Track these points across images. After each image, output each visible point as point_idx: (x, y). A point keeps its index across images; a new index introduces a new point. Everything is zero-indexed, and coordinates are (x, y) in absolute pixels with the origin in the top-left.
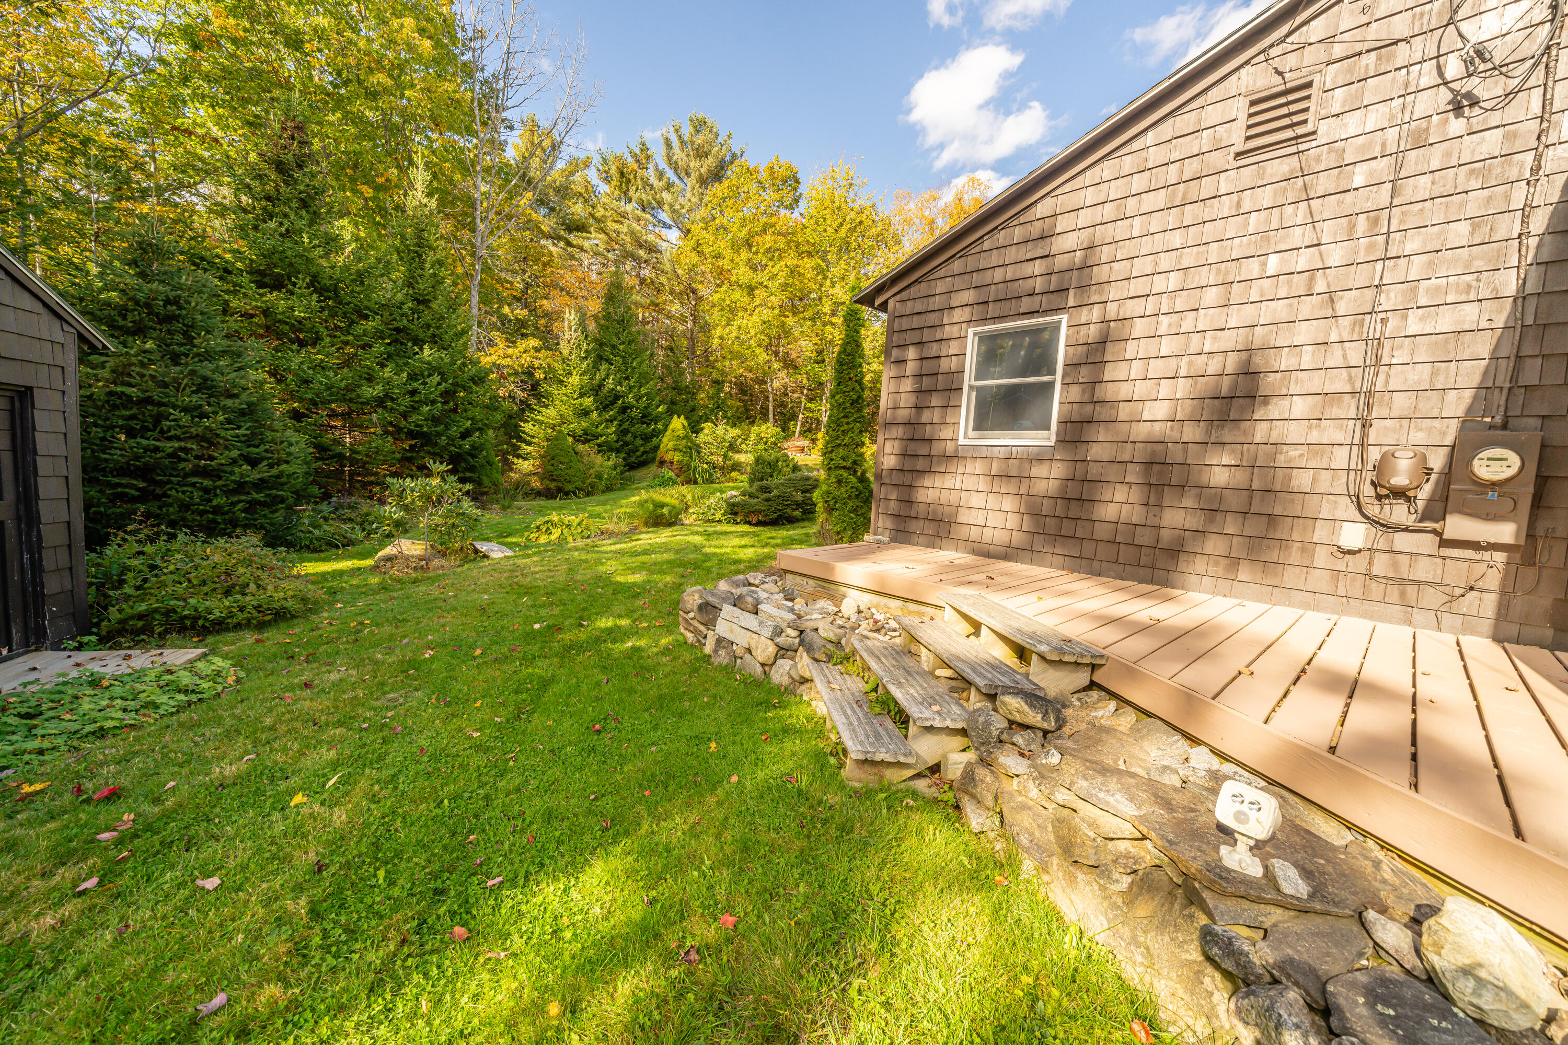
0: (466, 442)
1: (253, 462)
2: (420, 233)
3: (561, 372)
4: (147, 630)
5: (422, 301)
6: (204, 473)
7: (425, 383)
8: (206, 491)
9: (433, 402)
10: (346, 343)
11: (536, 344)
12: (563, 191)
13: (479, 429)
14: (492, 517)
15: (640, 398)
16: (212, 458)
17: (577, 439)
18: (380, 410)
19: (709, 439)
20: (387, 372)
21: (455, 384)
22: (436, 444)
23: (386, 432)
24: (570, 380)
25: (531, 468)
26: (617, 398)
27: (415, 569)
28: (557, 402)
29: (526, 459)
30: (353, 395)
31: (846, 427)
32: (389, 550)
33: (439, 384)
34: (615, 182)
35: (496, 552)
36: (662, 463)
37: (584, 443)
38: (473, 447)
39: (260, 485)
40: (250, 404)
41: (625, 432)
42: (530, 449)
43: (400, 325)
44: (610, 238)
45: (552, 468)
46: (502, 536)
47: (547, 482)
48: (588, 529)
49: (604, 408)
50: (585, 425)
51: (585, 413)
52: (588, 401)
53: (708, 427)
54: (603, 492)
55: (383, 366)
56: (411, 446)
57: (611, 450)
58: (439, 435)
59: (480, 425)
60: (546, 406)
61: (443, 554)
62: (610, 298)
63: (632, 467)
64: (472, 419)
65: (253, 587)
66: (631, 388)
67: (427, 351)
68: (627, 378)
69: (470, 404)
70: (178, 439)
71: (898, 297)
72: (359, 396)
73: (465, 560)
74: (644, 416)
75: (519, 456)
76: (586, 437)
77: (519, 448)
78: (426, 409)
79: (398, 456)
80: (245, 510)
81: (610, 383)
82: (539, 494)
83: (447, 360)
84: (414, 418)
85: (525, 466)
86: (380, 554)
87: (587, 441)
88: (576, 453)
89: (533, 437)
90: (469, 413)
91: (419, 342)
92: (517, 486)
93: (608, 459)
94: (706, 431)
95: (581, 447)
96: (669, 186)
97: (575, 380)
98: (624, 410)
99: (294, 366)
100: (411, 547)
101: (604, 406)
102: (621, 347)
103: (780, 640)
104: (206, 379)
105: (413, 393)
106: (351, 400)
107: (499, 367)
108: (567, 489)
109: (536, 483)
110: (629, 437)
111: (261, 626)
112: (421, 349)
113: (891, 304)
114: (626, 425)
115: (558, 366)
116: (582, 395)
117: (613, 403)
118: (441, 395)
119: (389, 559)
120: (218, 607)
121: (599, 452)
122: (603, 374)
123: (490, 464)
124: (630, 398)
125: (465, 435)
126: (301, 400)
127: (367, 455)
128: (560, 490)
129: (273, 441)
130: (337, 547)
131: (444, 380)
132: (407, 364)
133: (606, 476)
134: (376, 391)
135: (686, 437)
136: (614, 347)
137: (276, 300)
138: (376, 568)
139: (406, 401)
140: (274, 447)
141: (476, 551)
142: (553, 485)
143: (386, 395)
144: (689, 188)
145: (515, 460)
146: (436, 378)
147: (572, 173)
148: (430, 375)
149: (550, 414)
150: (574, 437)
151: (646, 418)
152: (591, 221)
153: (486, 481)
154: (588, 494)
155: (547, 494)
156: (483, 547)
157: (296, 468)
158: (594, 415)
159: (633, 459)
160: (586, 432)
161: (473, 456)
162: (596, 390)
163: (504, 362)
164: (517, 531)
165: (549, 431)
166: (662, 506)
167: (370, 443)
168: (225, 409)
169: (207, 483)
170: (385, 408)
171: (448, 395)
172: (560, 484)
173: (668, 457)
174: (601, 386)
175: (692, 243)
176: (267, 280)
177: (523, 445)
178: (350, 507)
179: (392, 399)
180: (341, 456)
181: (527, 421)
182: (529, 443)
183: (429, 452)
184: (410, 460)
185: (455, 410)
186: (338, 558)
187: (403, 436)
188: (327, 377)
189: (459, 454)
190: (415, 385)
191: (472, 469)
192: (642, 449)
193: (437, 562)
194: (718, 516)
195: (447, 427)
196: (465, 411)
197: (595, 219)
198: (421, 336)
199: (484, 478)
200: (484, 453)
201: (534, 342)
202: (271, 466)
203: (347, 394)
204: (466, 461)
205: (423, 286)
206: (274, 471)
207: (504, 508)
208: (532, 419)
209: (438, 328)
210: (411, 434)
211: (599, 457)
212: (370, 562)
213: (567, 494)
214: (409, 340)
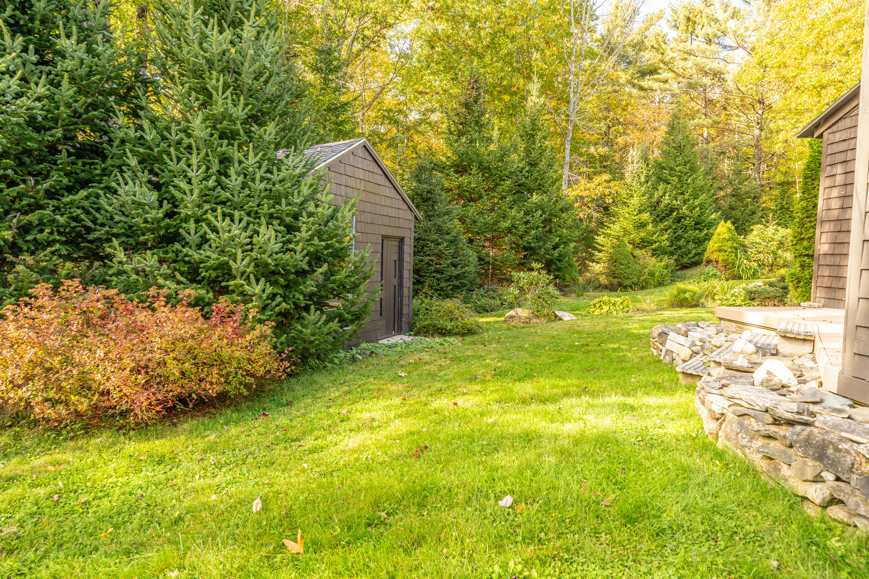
0: (556, 252)
1: (455, 266)
2: (533, 122)
3: (625, 196)
4: (427, 332)
5: (533, 164)
6: (437, 271)
7: (533, 216)
8: (438, 280)
9: (537, 227)
10: (494, 197)
11: (607, 178)
12: (639, 46)
13: (564, 243)
14: (571, 300)
15: (694, 208)
16: (440, 264)
17: (636, 246)
18: (509, 235)
19: (758, 240)
20: (513, 212)
21: (551, 214)
22: (538, 254)
23: (511, 248)
24: (632, 201)
25: (601, 269)
26: (672, 211)
27: (523, 323)
28: (621, 219)
29: (598, 263)
30: (496, 227)
31: (809, 225)
32: (512, 313)
33: (541, 216)
34: (682, 27)
35: (567, 316)
36: (709, 262)
37: (641, 249)
38: (560, 255)
39: (457, 277)
40: (455, 237)
41: (679, 238)
42: (601, 255)
43: (520, 182)
44: (677, 74)
45: (614, 268)
46: (573, 310)
47: (611, 279)
48: (628, 306)
49: (661, 220)
50: (642, 234)
51: (643, 225)
52: (645, 216)
53: (757, 228)
54: (655, 286)
55: (511, 208)
56: (525, 256)
57: (664, 253)
58: (540, 248)
59: (565, 240)
60: (613, 223)
61: (537, 317)
62: (672, 128)
63: (684, 267)
64: (560, 236)
65: (460, 319)
66: (685, 202)
67: (535, 196)
68: (682, 193)
69: (559, 226)
70: (429, 255)
71: (829, 131)
72: (499, 228)
73: (550, 320)
74: (696, 224)
75: (593, 261)
76: (643, 244)
77: (593, 255)
78: (533, 232)
79: (517, 262)
80: (451, 290)
81: (666, 200)
82: (606, 287)
83: (546, 200)
84: (527, 238)
85: (597, 268)
86: (507, 314)
87: (644, 247)
88: (634, 257)
89: (603, 246)
90: (558, 232)
91: (530, 191)
92: (589, 282)
93: (661, 261)
94: (754, 233)
95: (637, 252)
96: (735, 15)
97: (635, 201)
98: (678, 220)
99: (470, 214)
100: (523, 312)
101: (660, 218)
102: (677, 169)
103: (694, 348)
104: (439, 226)
105: (526, 223)
106: (495, 230)
107: (582, 197)
108: (625, 284)
109: (603, 280)
110: (682, 242)
111: (463, 335)
112: (532, 195)
113: (825, 135)
114: (679, 232)
115: (624, 193)
116: (640, 212)
117: (668, 215)
118: (542, 222)
119: (512, 317)
120: (449, 326)
121: (653, 255)
122: (661, 193)
123: (571, 266)
124: (684, 210)
125: (555, 248)
126: (472, 232)
127: (502, 262)
128: (620, 284)
129: (463, 255)
130: (487, 311)
131: (544, 212)
132: (523, 206)
133: (657, 274)
134: (507, 224)
135: (732, 239)
136: (671, 169)
137: (464, 179)
138: (505, 321)
139: (522, 228)
140: (463, 258)
141: (556, 316)
142: (615, 281)
143: (512, 226)
144: (754, 10)
145: (591, 264)
146: (540, 212)
147: (647, 29)
148: (536, 211)
149: (615, 229)
150: (633, 244)
151: (698, 225)
152: (662, 65)
153: (568, 277)
154: (643, 288)
155: (611, 288)
156: (559, 313)
157: (471, 269)
158: (650, 227)
159: (685, 260)
160: (643, 240)
161: (559, 261)
162: (654, 206)
163: (585, 194)
164: (582, 308)
165: (615, 241)
166: (685, 292)
167: (503, 255)
168: (446, 240)
169: (439, 276)
170: (511, 233)
171: (547, 222)
172: (620, 280)
173: (713, 257)
174: (658, 203)
175: (756, 60)
176: (460, 169)
177: (596, 253)
178: (493, 291)
179: (515, 228)
180: (488, 263)
181: (598, 235)
182: (600, 251)
183: (534, 259)
184: (523, 264)
185: (550, 231)
186: (488, 316)
187: (520, 249)
188: (484, 219)
189: (552, 260)
190: (528, 217)
191: (559, 269)
192: (694, 252)
193: (535, 320)
194: (738, 302)
195: (545, 243)
196: (556, 231)
197: (664, 63)
198: (532, 187)
199: (567, 276)
200: (567, 258)
201: (606, 177)
202: (462, 268)
203: (493, 227)
204: (555, 264)
205: (534, 154)
206: (463, 271)
207: (578, 296)
208: (603, 233)
209: (541, 180)
210: (525, 249)
211: (654, 259)
212: (503, 319)
213: (625, 287)
214: (525, 190)
